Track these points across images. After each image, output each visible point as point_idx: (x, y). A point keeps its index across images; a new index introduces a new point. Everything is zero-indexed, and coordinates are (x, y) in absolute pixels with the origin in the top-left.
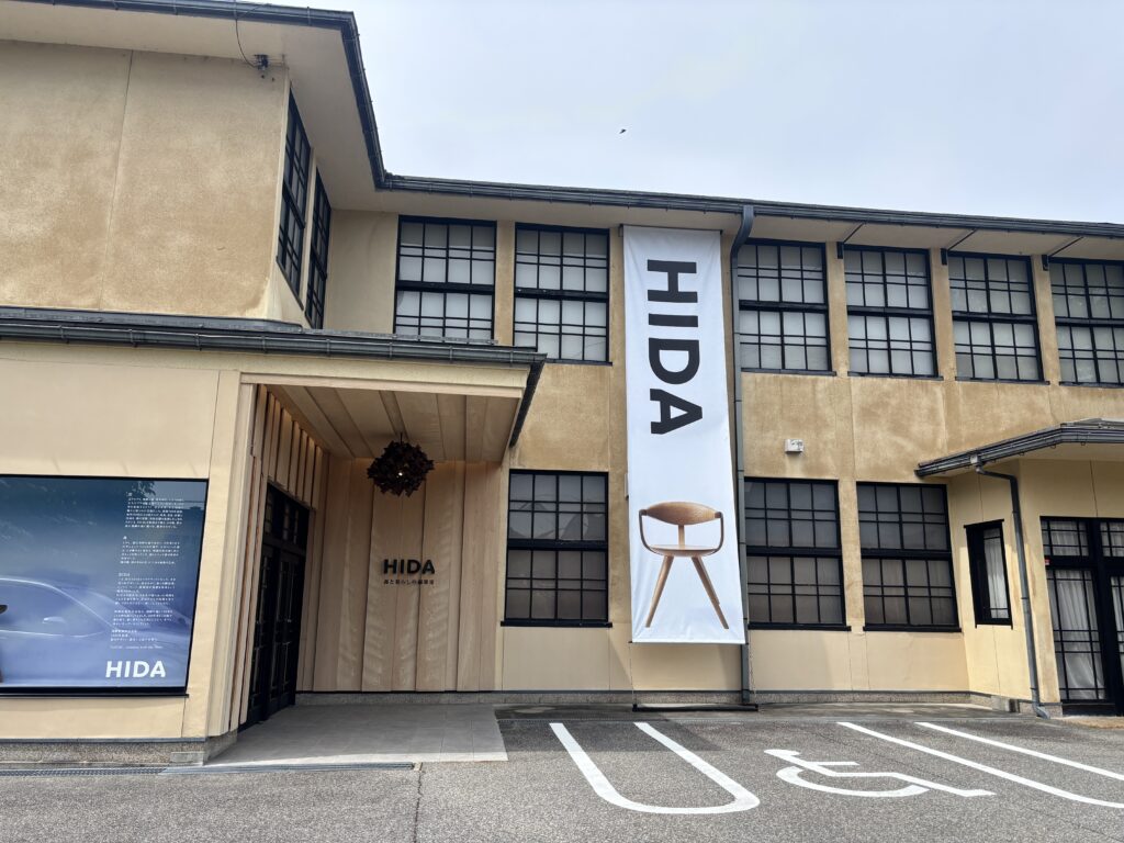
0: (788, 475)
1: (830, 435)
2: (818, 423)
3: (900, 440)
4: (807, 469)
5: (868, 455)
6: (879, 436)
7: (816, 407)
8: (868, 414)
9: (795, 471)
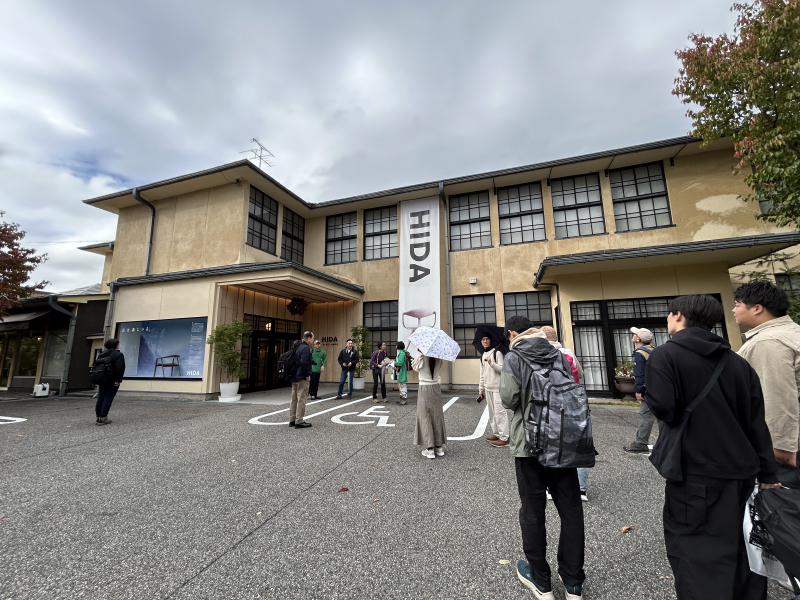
0: (471, 293)
1: (490, 274)
2: (485, 269)
3: (525, 272)
4: (480, 290)
5: (508, 280)
6: (515, 272)
7: (484, 263)
8: (509, 262)
9: (475, 291)
